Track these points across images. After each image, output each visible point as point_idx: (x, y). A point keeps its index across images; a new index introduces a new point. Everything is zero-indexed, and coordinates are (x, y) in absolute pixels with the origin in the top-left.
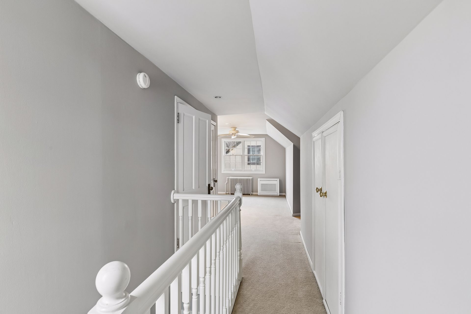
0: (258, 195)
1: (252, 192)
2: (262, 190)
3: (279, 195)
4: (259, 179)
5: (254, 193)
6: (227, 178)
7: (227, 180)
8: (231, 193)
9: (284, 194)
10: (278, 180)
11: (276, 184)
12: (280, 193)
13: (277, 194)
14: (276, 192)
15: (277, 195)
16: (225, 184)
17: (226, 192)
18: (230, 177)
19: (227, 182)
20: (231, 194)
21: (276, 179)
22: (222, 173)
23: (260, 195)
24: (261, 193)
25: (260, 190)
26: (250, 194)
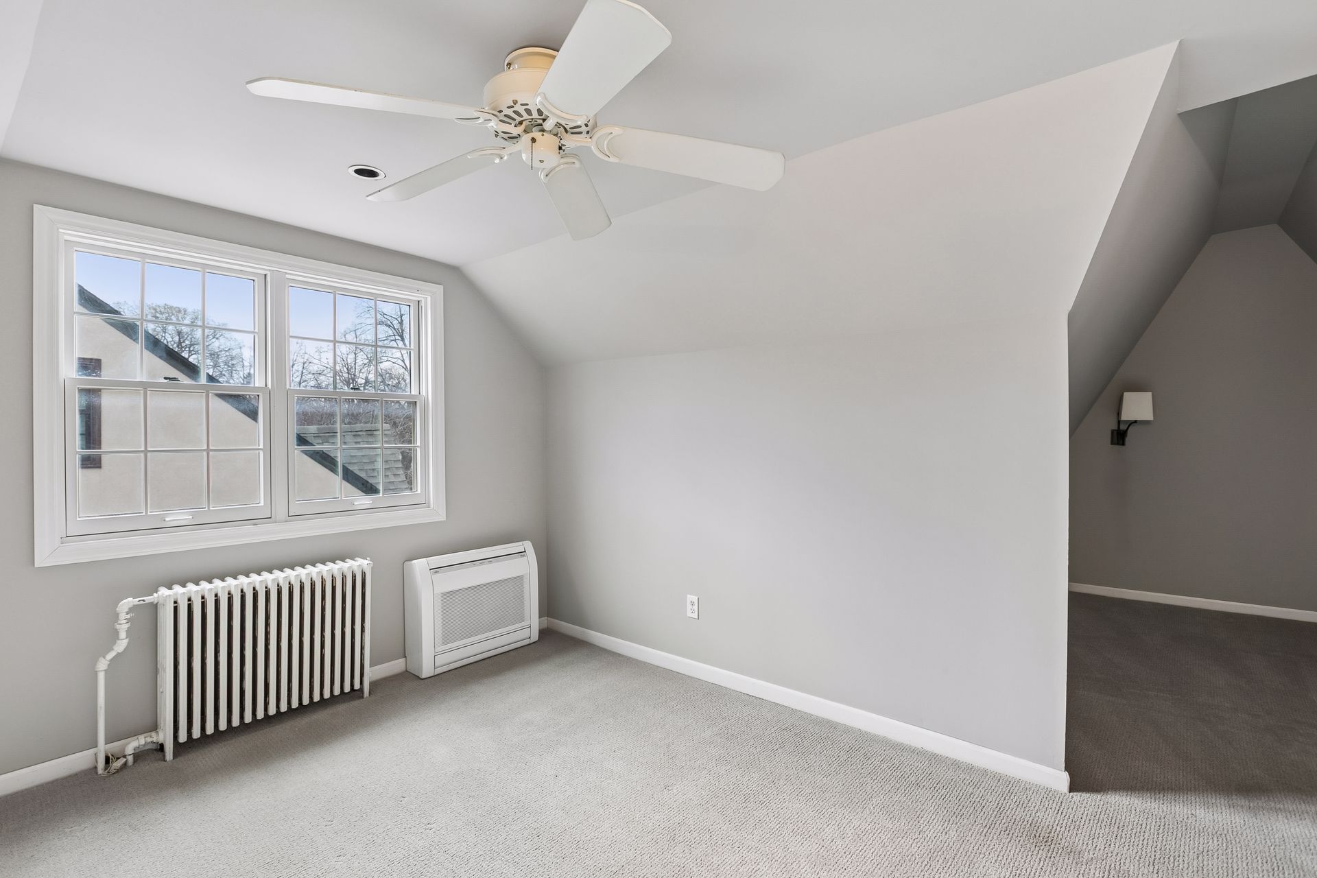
2: (448, 635)
3: (533, 635)
4: (420, 564)
6: (129, 602)
7: (122, 627)
10: (528, 546)
11: (522, 577)
13: (526, 633)
14: (527, 622)
15: (527, 642)
16: (102, 665)
17: (113, 739)
18: (176, 589)
19: (121, 645)
21: (517, 547)
22: (38, 565)
23: (438, 671)
24: (441, 660)
25: (439, 639)
26: (361, 690)
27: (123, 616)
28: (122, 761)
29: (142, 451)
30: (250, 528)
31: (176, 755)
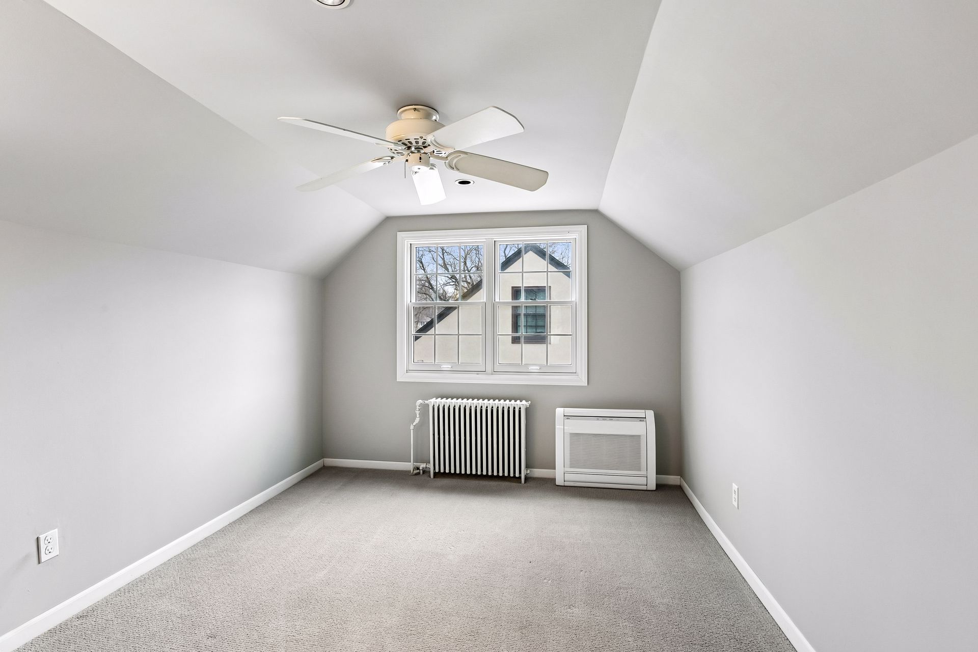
0: (553, 480)
1: (527, 467)
2: (574, 463)
3: (652, 486)
4: (560, 411)
5: (538, 473)
6: (420, 401)
7: (418, 412)
8: (437, 470)
9: (673, 479)
10: (650, 414)
11: (639, 436)
12: (656, 474)
13: (643, 481)
14: (643, 473)
15: (644, 488)
16: (412, 427)
17: (416, 461)
18: (434, 400)
19: (417, 420)
20: (435, 473)
21: (640, 413)
22: (397, 380)
23: (567, 484)
24: (569, 477)
25: (568, 462)
26: (520, 478)
27: (418, 407)
28: (418, 471)
29: (433, 335)
30: (474, 375)
31: (434, 477)
